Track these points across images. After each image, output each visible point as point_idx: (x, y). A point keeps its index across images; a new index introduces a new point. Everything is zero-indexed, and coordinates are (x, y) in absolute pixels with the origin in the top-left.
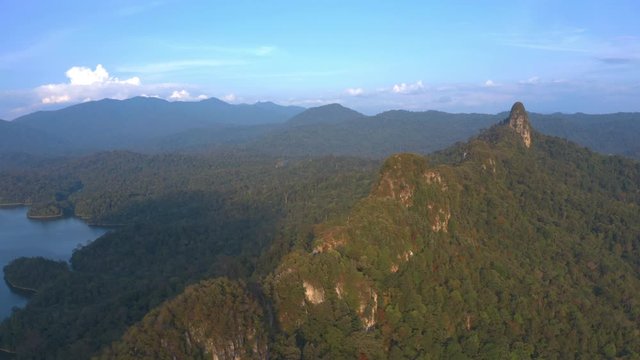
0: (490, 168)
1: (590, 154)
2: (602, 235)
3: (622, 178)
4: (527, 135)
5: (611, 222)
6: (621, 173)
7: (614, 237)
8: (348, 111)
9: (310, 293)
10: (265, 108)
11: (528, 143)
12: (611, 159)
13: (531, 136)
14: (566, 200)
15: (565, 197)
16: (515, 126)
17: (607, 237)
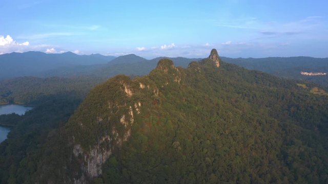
0: (198, 70)
1: (244, 69)
2: (241, 95)
3: (256, 78)
4: (217, 62)
5: (245, 90)
6: (256, 76)
7: (246, 95)
9: (141, 86)
11: (218, 65)
12: (252, 71)
13: (219, 63)
14: (228, 83)
15: (228, 82)
16: (212, 58)
17: (243, 95)
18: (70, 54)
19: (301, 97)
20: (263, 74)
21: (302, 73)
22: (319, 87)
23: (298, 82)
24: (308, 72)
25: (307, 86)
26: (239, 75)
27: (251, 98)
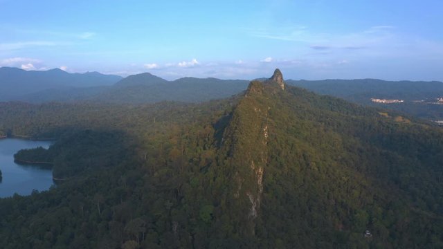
2: (323, 123)
3: (331, 105)
6: (330, 103)
7: (329, 123)
8: (155, 77)
10: (94, 76)
12: (325, 97)
13: (284, 86)
16: (277, 80)
17: (325, 124)
18: (56, 72)
19: (391, 126)
20: (338, 100)
21: (374, 100)
22: (404, 117)
23: (379, 111)
24: (381, 99)
25: (389, 115)
26: (309, 101)
27: (335, 127)
